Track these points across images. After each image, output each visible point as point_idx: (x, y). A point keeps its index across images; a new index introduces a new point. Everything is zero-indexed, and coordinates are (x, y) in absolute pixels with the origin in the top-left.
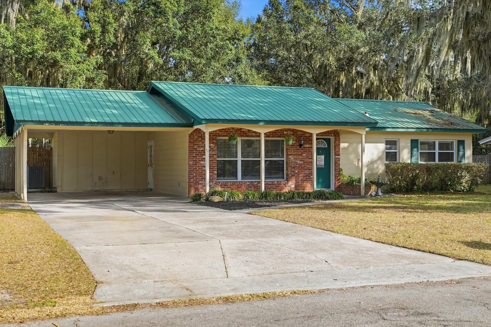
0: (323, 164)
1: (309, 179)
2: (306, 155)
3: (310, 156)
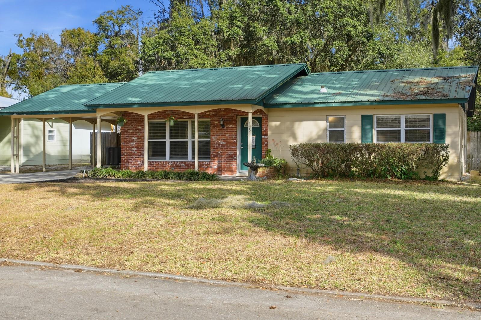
0: (254, 144)
1: (233, 160)
2: (229, 136)
3: (234, 136)
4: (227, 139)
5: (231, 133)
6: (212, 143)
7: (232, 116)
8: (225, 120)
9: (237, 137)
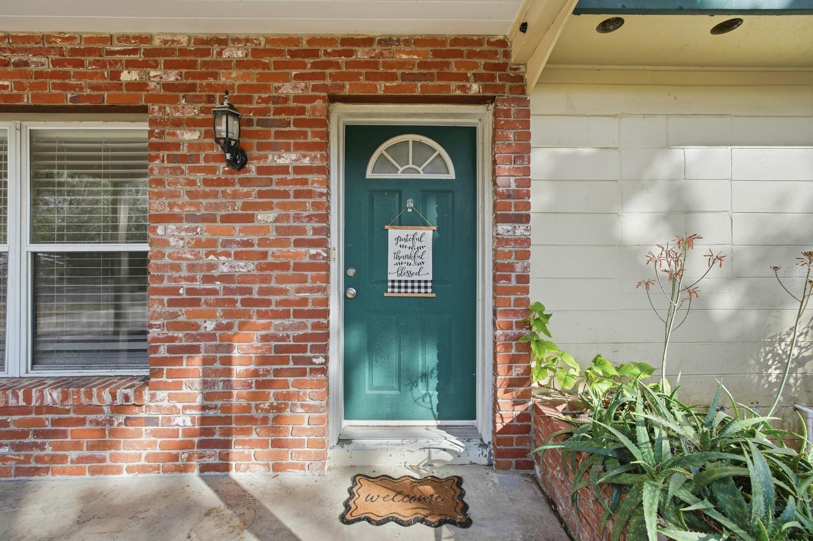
0: (427, 273)
1: (303, 373)
2: (276, 220)
3: (309, 226)
4: (262, 243)
5: (293, 206)
6: (159, 268)
7: (297, 99)
8: (249, 122)
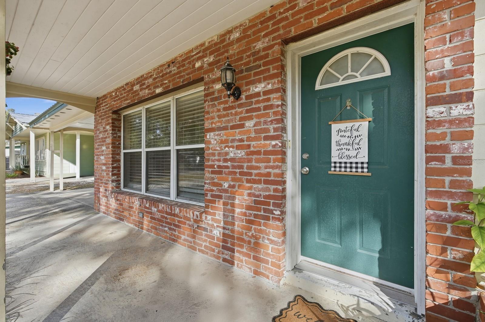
0: (363, 157)
2: (254, 126)
3: (271, 127)
4: (249, 139)
5: (263, 116)
7: (265, 49)
8: (242, 71)
9: (284, 129)
